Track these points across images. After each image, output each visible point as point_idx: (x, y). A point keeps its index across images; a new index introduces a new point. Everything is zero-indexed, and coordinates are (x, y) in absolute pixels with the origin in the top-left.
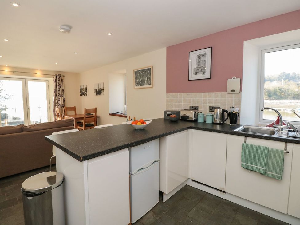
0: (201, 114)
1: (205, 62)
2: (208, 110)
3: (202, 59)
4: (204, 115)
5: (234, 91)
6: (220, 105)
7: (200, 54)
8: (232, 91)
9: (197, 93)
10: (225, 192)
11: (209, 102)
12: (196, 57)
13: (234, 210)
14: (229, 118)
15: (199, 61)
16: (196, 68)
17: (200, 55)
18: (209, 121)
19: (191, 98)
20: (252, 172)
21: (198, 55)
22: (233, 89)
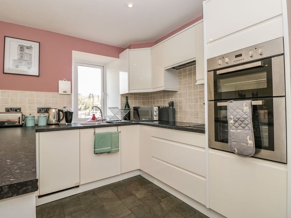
0: (30, 116)
1: (31, 56)
2: (36, 111)
3: (26, 51)
4: (34, 117)
5: (66, 92)
6: (51, 105)
7: (24, 44)
8: (64, 92)
9: (19, 92)
10: (78, 186)
11: (36, 103)
12: (18, 46)
13: (93, 194)
14: (65, 117)
15: (21, 52)
16: (16, 59)
17: (22, 45)
18: (42, 123)
19: (9, 96)
20: (102, 154)
21: (20, 45)
22: (65, 91)
